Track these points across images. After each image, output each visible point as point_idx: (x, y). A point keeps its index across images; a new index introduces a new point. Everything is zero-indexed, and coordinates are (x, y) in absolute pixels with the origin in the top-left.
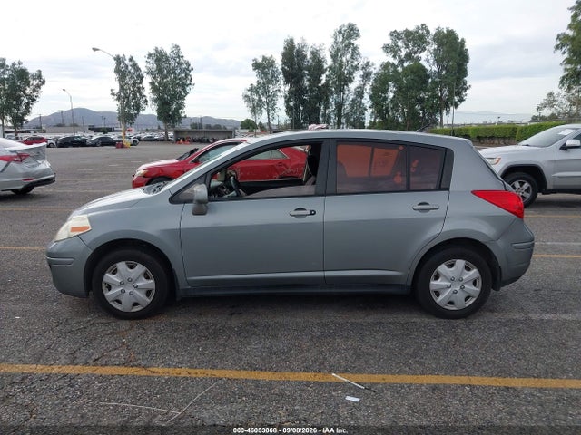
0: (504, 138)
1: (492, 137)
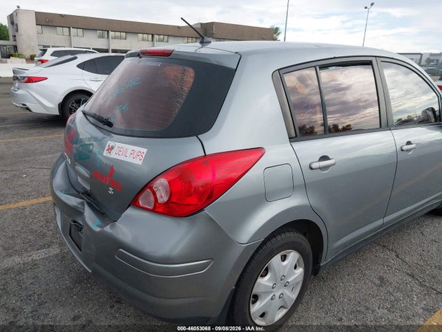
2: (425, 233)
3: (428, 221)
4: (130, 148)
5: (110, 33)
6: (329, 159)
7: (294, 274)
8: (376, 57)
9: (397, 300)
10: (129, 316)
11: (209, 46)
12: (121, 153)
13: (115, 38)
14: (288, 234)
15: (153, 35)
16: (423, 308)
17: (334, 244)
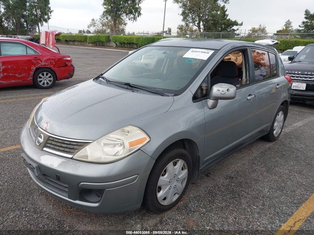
0: (80, 41)
1: (74, 41)
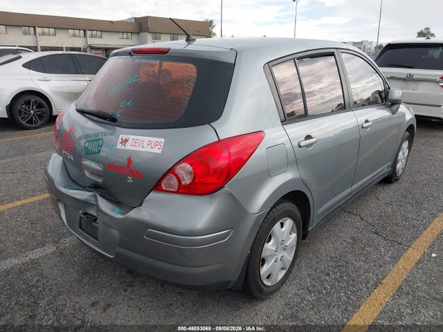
2: (380, 198)
3: (380, 188)
4: (147, 139)
5: (38, 29)
6: (312, 138)
7: (290, 238)
8: (336, 48)
9: (369, 253)
10: (144, 296)
11: (195, 43)
12: (137, 144)
13: (43, 34)
14: (284, 204)
15: (85, 31)
16: (390, 257)
17: (318, 211)
